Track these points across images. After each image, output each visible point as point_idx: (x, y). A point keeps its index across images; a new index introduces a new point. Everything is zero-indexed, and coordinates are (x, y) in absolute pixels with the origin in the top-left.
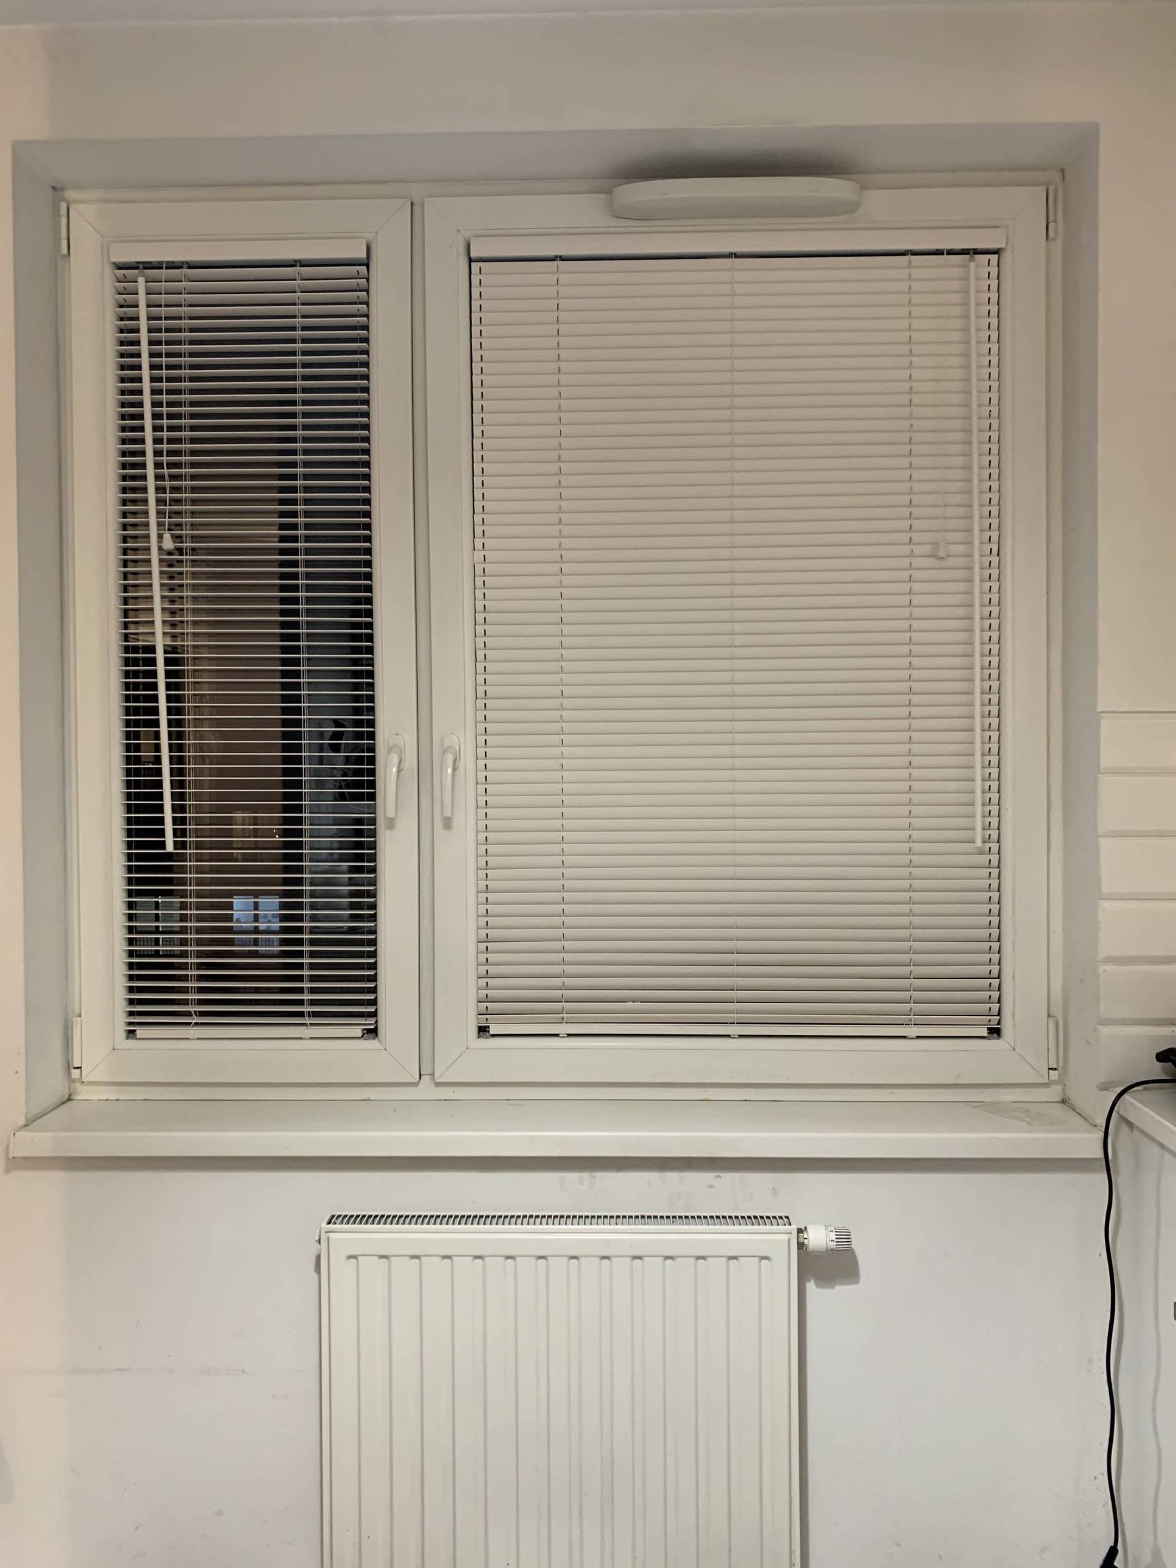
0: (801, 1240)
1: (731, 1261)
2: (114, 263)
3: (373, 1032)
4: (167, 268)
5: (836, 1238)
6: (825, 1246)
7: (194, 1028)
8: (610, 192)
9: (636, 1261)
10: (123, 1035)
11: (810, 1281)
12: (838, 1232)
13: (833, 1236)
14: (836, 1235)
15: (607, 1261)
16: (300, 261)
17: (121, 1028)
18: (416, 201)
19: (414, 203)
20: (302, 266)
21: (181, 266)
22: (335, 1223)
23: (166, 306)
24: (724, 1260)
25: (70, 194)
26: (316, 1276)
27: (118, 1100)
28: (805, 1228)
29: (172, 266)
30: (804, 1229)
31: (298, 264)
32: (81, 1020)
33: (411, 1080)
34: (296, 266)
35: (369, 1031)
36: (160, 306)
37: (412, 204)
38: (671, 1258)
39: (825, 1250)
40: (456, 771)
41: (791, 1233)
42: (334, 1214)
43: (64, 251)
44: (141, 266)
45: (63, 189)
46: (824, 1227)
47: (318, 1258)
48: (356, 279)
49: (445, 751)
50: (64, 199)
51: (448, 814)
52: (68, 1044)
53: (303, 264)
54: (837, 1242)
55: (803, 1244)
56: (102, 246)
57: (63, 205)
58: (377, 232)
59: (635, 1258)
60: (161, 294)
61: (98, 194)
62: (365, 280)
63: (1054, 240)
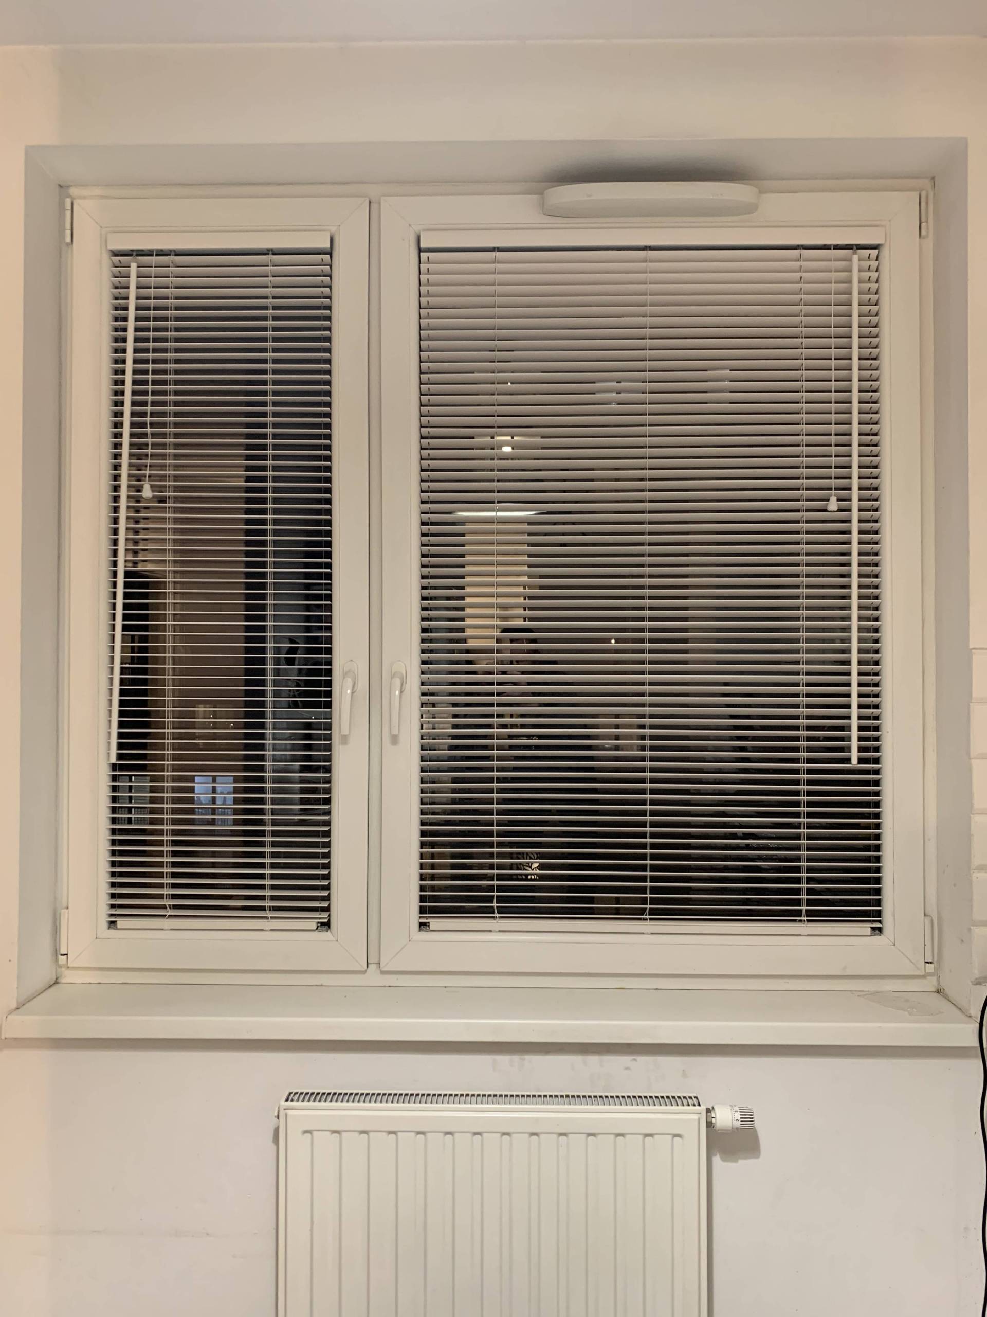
0: (709, 1120)
1: (647, 1138)
2: (112, 251)
3: (326, 925)
4: (157, 255)
5: (741, 1118)
6: (731, 1125)
7: (167, 920)
8: (541, 194)
9: (562, 1138)
10: (106, 925)
11: (716, 1155)
12: (743, 1112)
13: (738, 1116)
14: (741, 1115)
15: (535, 1137)
16: (272, 250)
17: (104, 919)
18: (373, 200)
19: (371, 201)
20: (274, 254)
21: (170, 253)
22: (292, 1101)
23: (155, 288)
24: (641, 1137)
25: (73, 191)
26: (274, 1147)
27: (100, 983)
28: (713, 1108)
29: (161, 253)
30: (711, 1109)
31: (270, 253)
32: (68, 912)
33: (359, 968)
34: (268, 254)
35: (323, 924)
36: (150, 288)
37: (370, 202)
38: (594, 1135)
39: (730, 1128)
40: (403, 694)
41: (700, 1113)
42: (291, 1091)
43: (68, 240)
44: (134, 253)
45: (68, 187)
46: (730, 1108)
47: (277, 1131)
48: (321, 265)
49: (393, 676)
50: (69, 196)
51: (395, 732)
52: (56, 932)
53: (275, 252)
54: (741, 1121)
55: (711, 1122)
56: (101, 234)
57: (68, 201)
58: (339, 226)
59: (561, 1134)
60: (151, 277)
61: (97, 191)
62: (328, 267)
63: (924, 238)
